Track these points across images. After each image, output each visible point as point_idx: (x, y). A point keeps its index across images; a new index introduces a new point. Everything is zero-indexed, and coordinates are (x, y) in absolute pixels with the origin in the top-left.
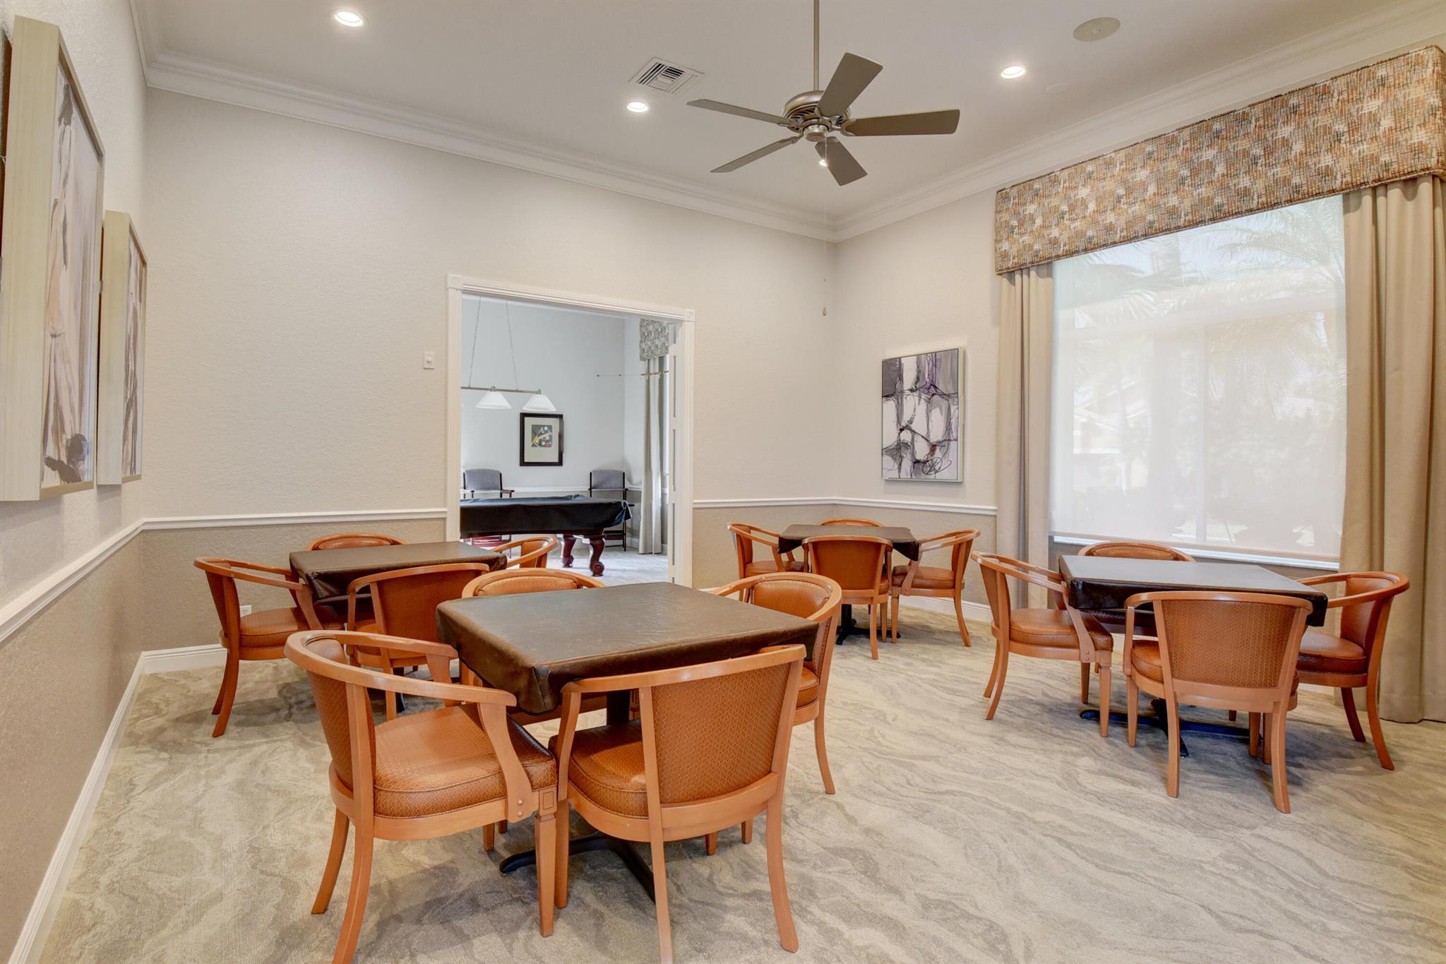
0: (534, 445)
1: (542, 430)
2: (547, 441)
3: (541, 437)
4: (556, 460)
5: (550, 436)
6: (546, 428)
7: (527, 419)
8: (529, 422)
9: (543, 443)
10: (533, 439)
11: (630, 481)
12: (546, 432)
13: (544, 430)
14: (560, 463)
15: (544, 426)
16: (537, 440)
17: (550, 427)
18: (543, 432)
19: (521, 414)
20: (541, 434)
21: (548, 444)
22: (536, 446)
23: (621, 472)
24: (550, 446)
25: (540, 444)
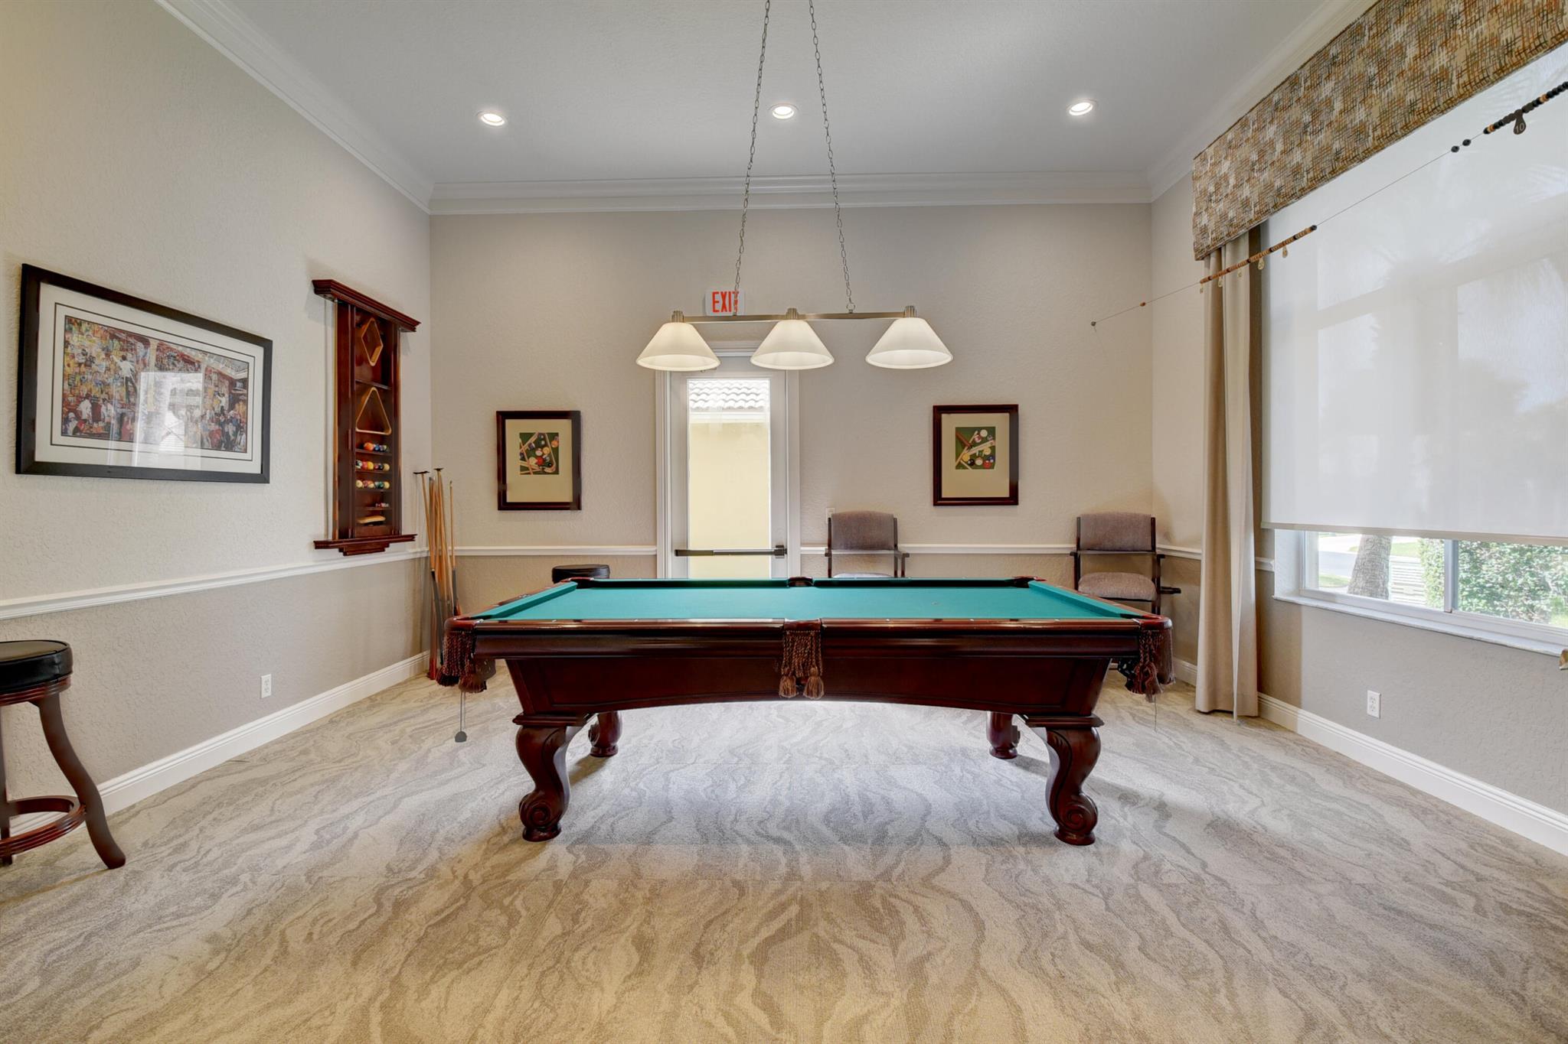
0: (959, 466)
1: (975, 437)
2: (986, 458)
3: (975, 450)
4: (1005, 493)
5: (993, 448)
6: (984, 433)
7: (945, 418)
8: (950, 422)
9: (979, 462)
10: (957, 456)
11: (1167, 536)
12: (984, 440)
13: (980, 437)
14: (1013, 499)
15: (980, 429)
16: (966, 456)
17: (992, 431)
18: (978, 441)
19: (935, 407)
20: (974, 444)
21: (989, 461)
22: (965, 468)
23: (1145, 517)
24: (992, 466)
25: (972, 464)
